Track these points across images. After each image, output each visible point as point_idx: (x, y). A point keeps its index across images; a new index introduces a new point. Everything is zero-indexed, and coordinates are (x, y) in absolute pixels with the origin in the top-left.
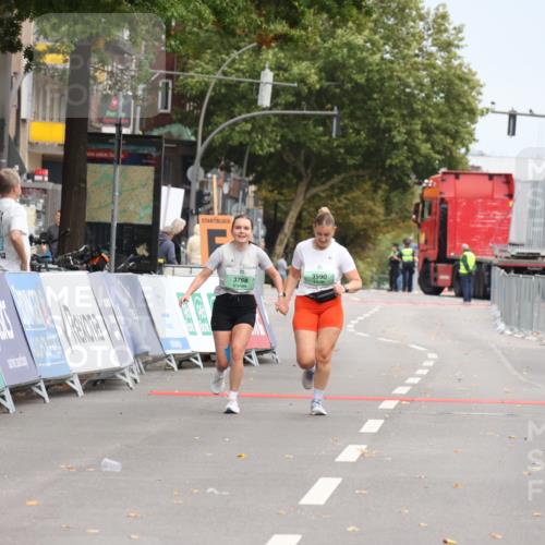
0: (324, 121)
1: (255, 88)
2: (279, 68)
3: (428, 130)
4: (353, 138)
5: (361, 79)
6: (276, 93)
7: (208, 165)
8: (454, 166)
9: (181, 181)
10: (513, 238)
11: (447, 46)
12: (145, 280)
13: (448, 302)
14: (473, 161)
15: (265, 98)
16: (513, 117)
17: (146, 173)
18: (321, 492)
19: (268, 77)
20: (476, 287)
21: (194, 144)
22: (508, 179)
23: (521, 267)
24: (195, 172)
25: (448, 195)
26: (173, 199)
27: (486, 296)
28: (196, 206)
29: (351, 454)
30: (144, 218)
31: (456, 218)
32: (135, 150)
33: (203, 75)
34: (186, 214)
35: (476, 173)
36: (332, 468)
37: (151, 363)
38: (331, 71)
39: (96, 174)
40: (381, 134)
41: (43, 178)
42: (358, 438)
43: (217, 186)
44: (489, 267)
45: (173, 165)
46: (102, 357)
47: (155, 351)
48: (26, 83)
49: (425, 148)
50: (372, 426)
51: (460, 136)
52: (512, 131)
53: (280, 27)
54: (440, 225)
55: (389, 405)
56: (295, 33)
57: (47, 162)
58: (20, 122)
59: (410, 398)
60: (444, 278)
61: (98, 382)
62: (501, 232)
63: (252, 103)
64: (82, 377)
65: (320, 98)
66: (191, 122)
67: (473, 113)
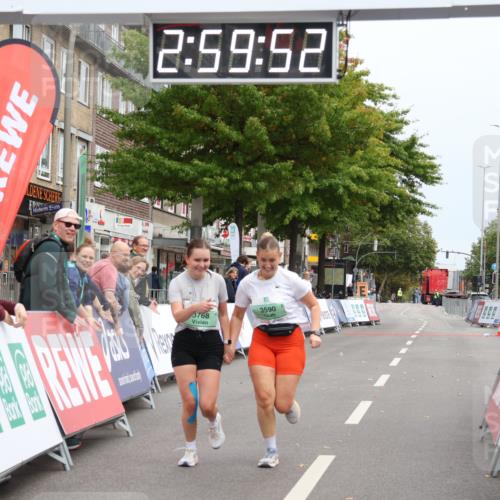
0: (392, 256)
1: (373, 246)
2: (379, 240)
3: (421, 257)
4: (400, 260)
5: (402, 243)
6: (379, 247)
7: (360, 267)
8: (431, 268)
9: (351, 272)
10: (449, 287)
11: (428, 233)
12: (342, 301)
13: (431, 307)
14: (436, 265)
15: (375, 249)
16: (447, 253)
17: (341, 270)
18: (395, 362)
19: (376, 242)
20: (438, 302)
21: (354, 262)
22: (446, 271)
23: (451, 296)
24: (355, 270)
25: (429, 275)
26: (349, 278)
27: (441, 304)
28: (356, 279)
29: (403, 351)
30: (341, 283)
31: (431, 282)
32: (338, 264)
33: (358, 243)
34: (353, 282)
35: (437, 269)
36: (399, 355)
37: (344, 325)
38: (393, 241)
39: (327, 270)
40: (408, 258)
41: (312, 272)
42: (406, 346)
43: (362, 273)
44: (441, 296)
45: (349, 268)
46: (330, 323)
47: (345, 322)
48: (307, 247)
49: (421, 262)
50: (409, 343)
51: (431, 259)
52: (447, 257)
53: (380, 228)
54: (427, 284)
55: (413, 336)
56: (385, 230)
57: (313, 268)
58: (305, 256)
59: (420, 335)
60: (428, 299)
61: (329, 330)
62: (446, 286)
63: (372, 250)
64: (325, 329)
65: (391, 248)
66: (354, 256)
67: (434, 253)
